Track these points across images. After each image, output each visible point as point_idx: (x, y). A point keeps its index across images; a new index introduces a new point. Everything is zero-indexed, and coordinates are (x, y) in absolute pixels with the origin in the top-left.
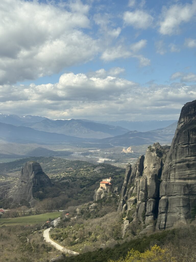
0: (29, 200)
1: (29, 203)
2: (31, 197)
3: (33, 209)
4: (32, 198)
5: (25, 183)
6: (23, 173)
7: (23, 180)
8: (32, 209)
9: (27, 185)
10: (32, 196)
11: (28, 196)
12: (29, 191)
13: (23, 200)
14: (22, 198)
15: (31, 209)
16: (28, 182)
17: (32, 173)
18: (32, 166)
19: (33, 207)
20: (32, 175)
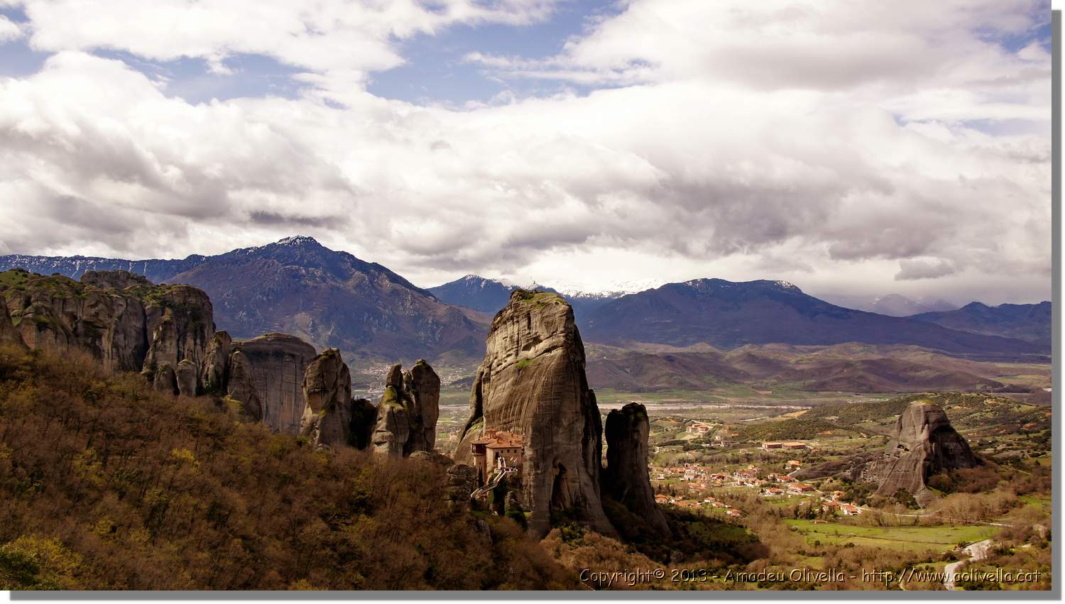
0: (914, 492)
1: (914, 499)
2: (919, 483)
3: (922, 514)
4: (922, 485)
5: (906, 450)
6: (901, 427)
7: (901, 443)
8: (922, 511)
9: (911, 456)
10: (922, 481)
11: (914, 480)
12: (914, 470)
13: (900, 490)
14: (899, 486)
15: (918, 511)
16: (912, 449)
17: (923, 428)
18: (922, 411)
19: (924, 508)
20: (922, 431)
